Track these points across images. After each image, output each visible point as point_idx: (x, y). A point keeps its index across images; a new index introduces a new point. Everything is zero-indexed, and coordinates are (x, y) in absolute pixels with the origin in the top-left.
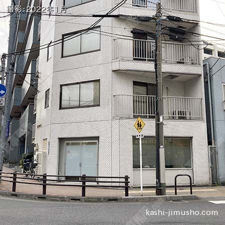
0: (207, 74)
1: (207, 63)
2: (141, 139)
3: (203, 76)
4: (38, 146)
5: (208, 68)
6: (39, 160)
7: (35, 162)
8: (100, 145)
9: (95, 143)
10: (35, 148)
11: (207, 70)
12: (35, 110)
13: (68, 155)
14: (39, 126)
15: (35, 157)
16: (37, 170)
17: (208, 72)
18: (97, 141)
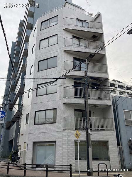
0: (115, 105)
1: (114, 99)
2: (78, 143)
3: (112, 106)
4: (21, 146)
5: (115, 102)
6: (21, 155)
7: (19, 156)
8: (56, 146)
9: (53, 145)
10: (19, 148)
11: (114, 102)
12: (20, 125)
13: (38, 152)
14: (22, 134)
15: (19, 153)
16: (20, 161)
17: (115, 104)
18: (54, 144)
